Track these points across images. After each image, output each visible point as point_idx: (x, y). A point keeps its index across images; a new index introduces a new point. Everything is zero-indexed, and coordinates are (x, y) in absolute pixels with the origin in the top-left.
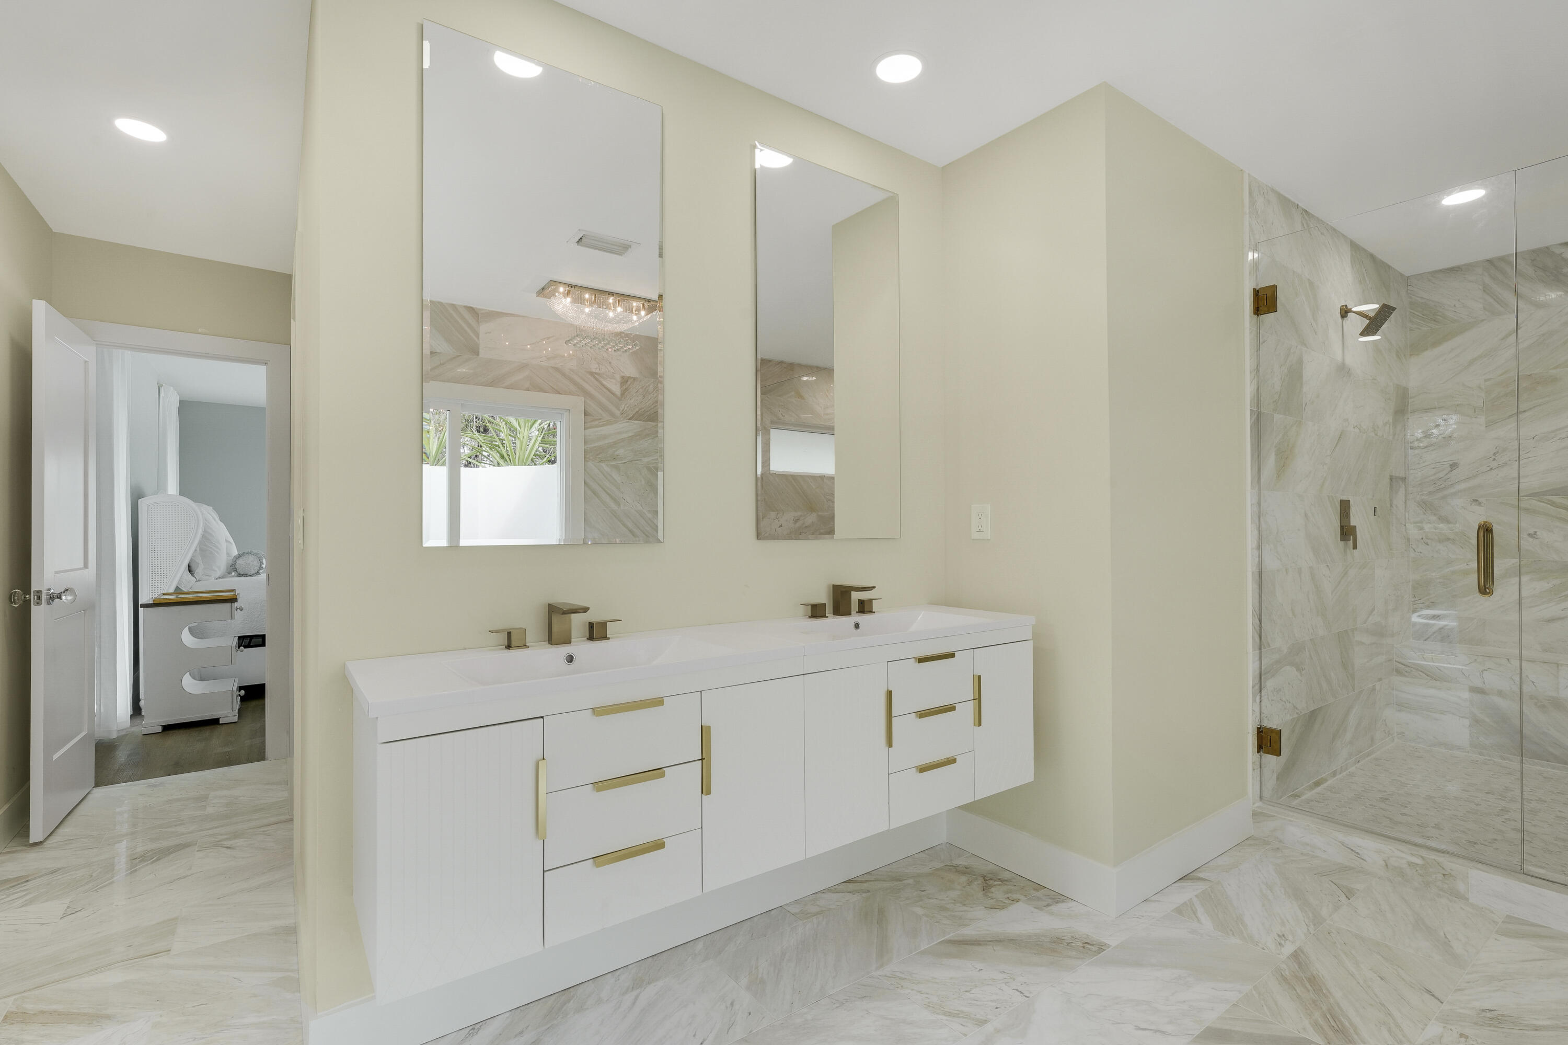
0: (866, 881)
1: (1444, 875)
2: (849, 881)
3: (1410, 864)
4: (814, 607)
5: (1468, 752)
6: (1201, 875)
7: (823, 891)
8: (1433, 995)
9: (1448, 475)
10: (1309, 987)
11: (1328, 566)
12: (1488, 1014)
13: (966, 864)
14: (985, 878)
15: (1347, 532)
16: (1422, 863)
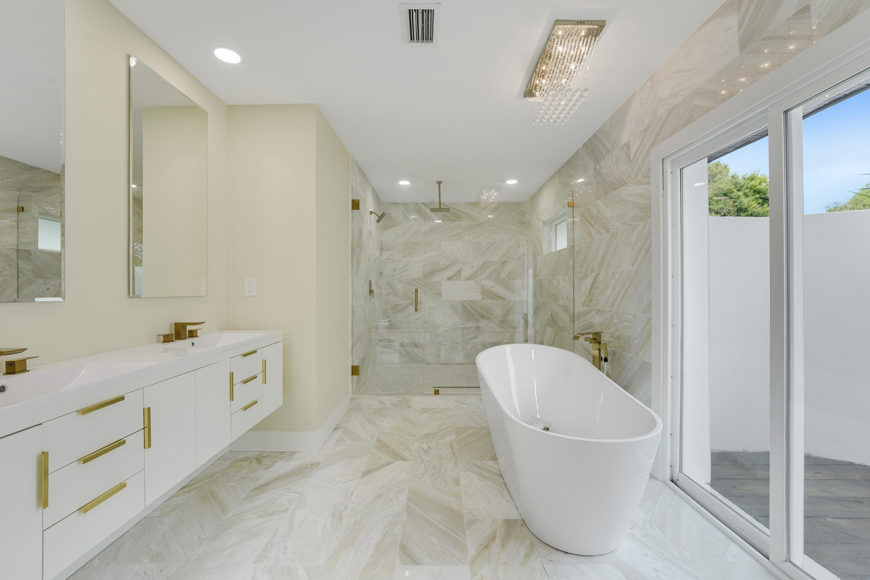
0: (194, 484)
1: (406, 401)
2: (183, 488)
3: (398, 401)
4: (165, 336)
5: (398, 365)
6: (340, 426)
7: (169, 499)
8: (413, 436)
9: (393, 273)
10: (385, 447)
11: (367, 304)
12: (426, 435)
13: (244, 456)
14: (257, 459)
15: (371, 292)
16: (400, 399)
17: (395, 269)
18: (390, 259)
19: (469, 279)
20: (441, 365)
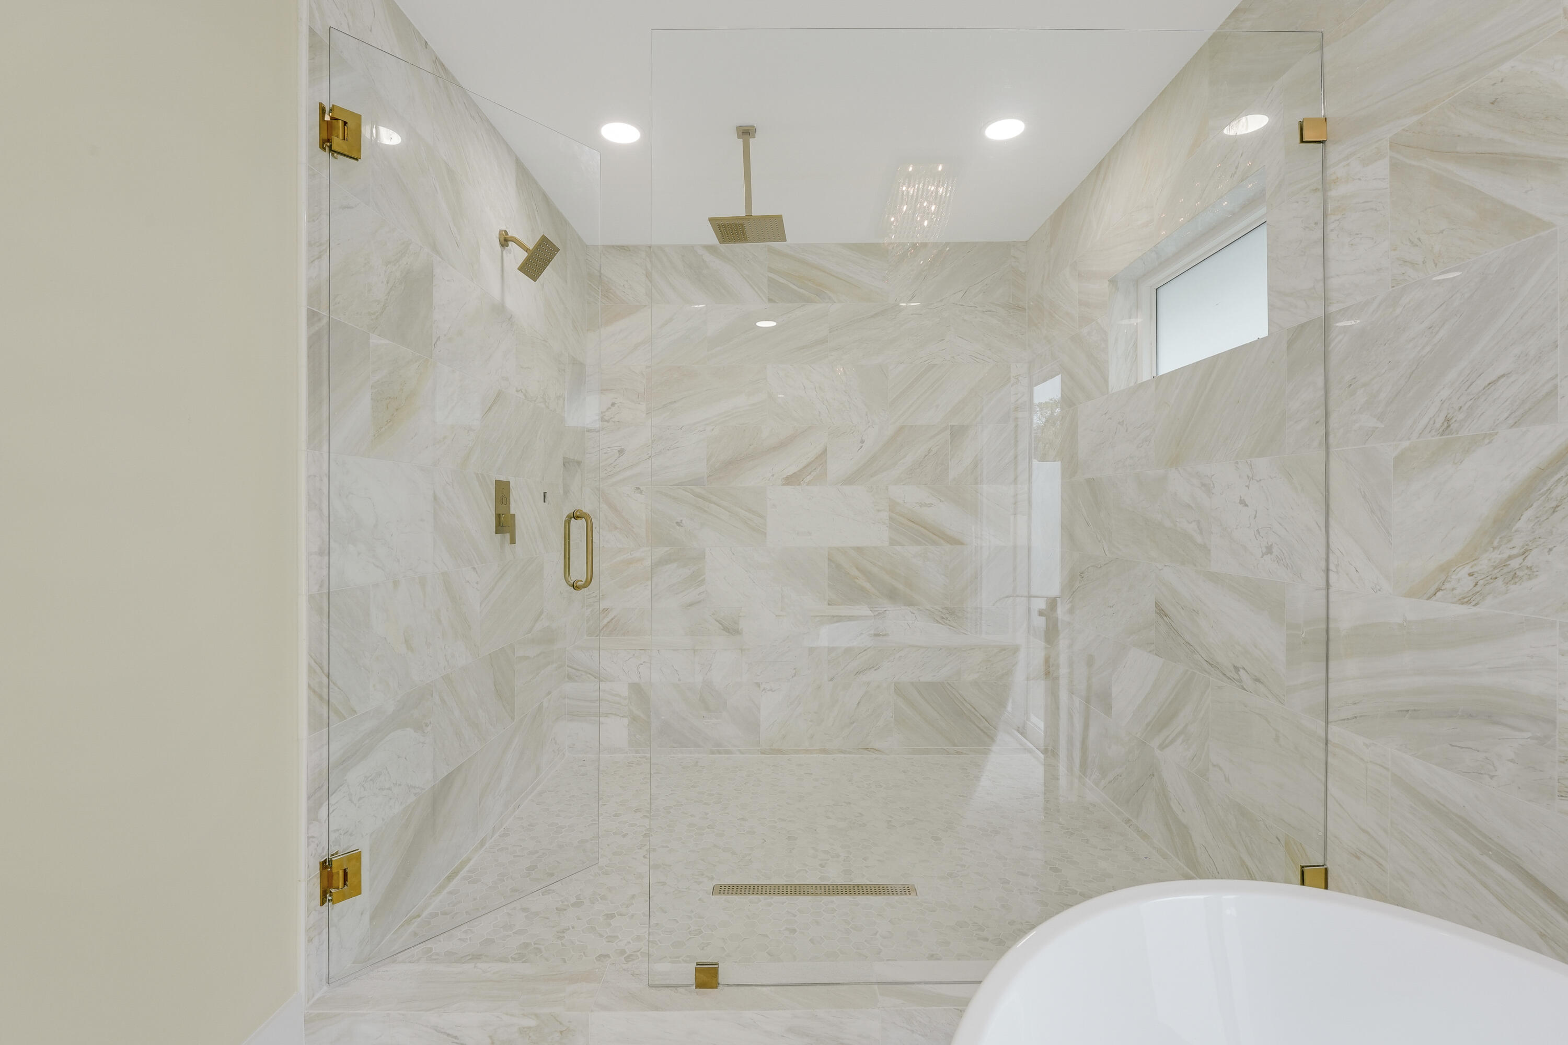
5: (627, 753)
9: (617, 462)
11: (474, 568)
15: (504, 523)
16: (532, 1023)
17: (621, 452)
18: (606, 418)
19: (850, 480)
20: (762, 753)
